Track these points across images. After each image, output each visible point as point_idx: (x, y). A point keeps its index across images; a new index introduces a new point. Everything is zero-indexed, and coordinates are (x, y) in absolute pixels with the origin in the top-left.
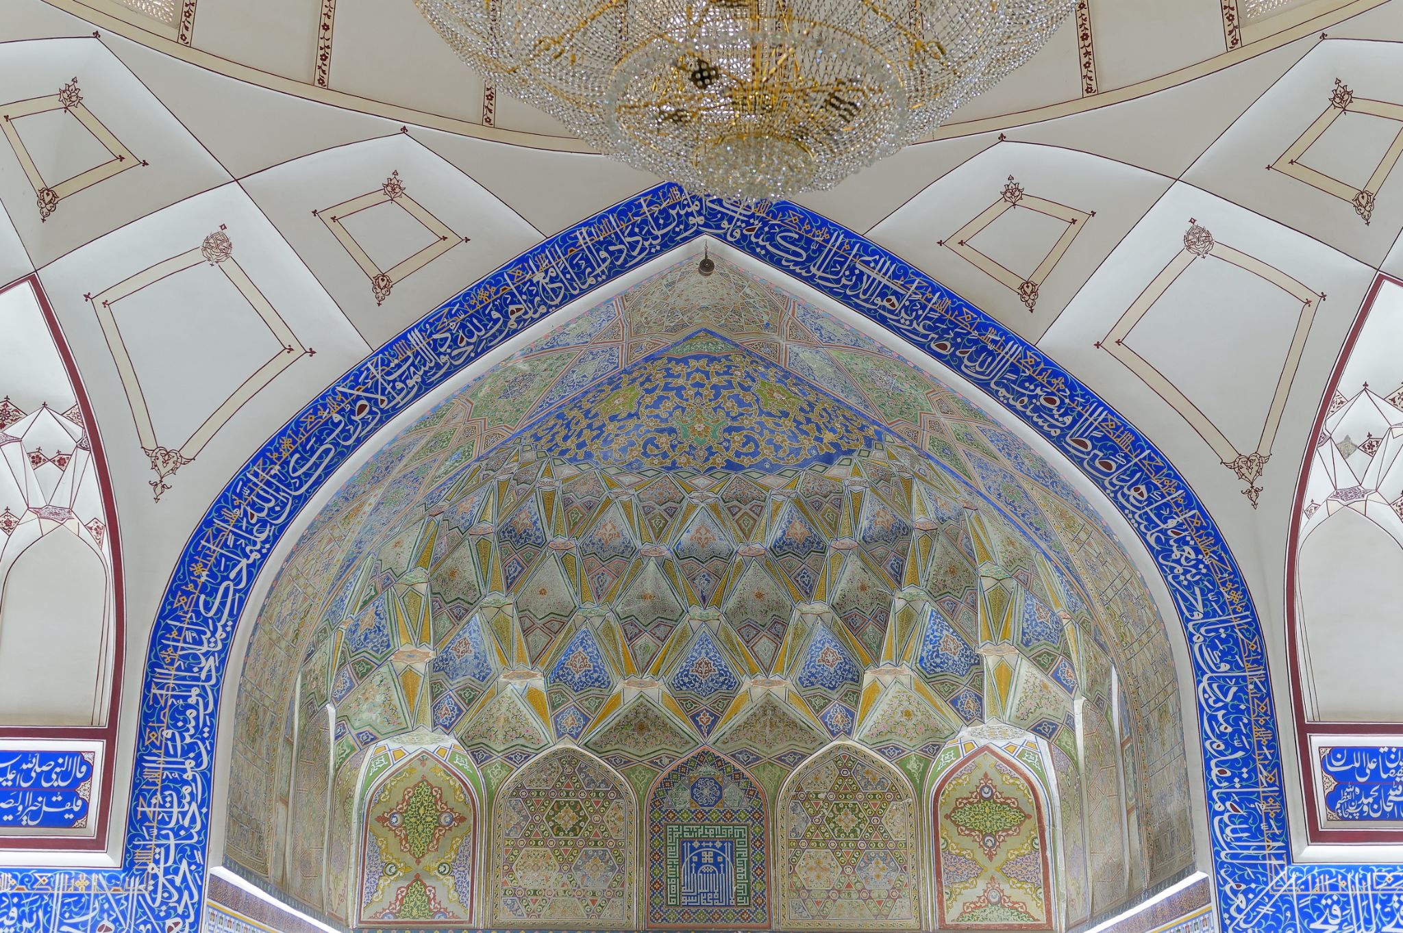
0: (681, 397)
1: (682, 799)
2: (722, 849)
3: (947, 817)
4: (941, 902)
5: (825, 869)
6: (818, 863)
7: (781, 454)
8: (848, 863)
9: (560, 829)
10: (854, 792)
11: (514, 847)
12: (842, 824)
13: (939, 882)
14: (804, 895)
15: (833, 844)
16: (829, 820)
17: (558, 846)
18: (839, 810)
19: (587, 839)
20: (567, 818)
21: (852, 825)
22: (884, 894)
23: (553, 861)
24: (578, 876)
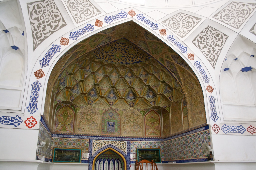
0: (116, 50)
1: (107, 115)
2: (113, 123)
3: (147, 120)
4: (145, 132)
5: (128, 127)
6: (128, 126)
7: (130, 61)
8: (132, 126)
9: (88, 119)
10: (133, 116)
11: (81, 121)
12: (131, 120)
13: (145, 129)
14: (125, 131)
15: (130, 123)
16: (129, 120)
17: (87, 121)
18: (131, 118)
19: (92, 121)
20: (89, 117)
21: (133, 121)
22: (137, 131)
23: (87, 124)
24: (90, 126)
